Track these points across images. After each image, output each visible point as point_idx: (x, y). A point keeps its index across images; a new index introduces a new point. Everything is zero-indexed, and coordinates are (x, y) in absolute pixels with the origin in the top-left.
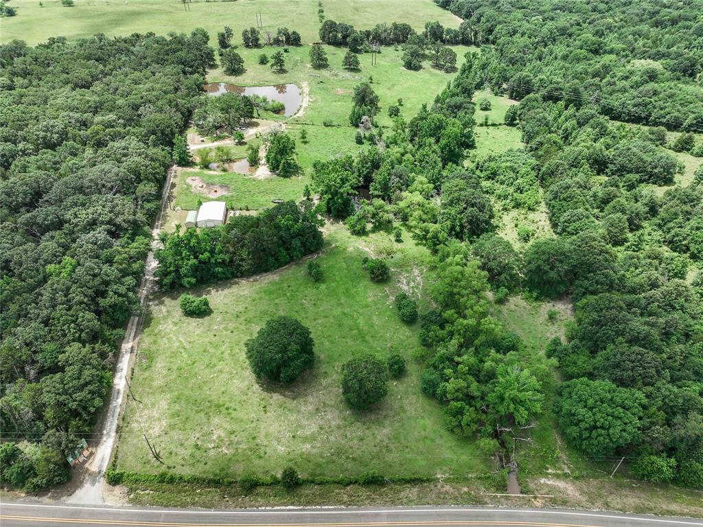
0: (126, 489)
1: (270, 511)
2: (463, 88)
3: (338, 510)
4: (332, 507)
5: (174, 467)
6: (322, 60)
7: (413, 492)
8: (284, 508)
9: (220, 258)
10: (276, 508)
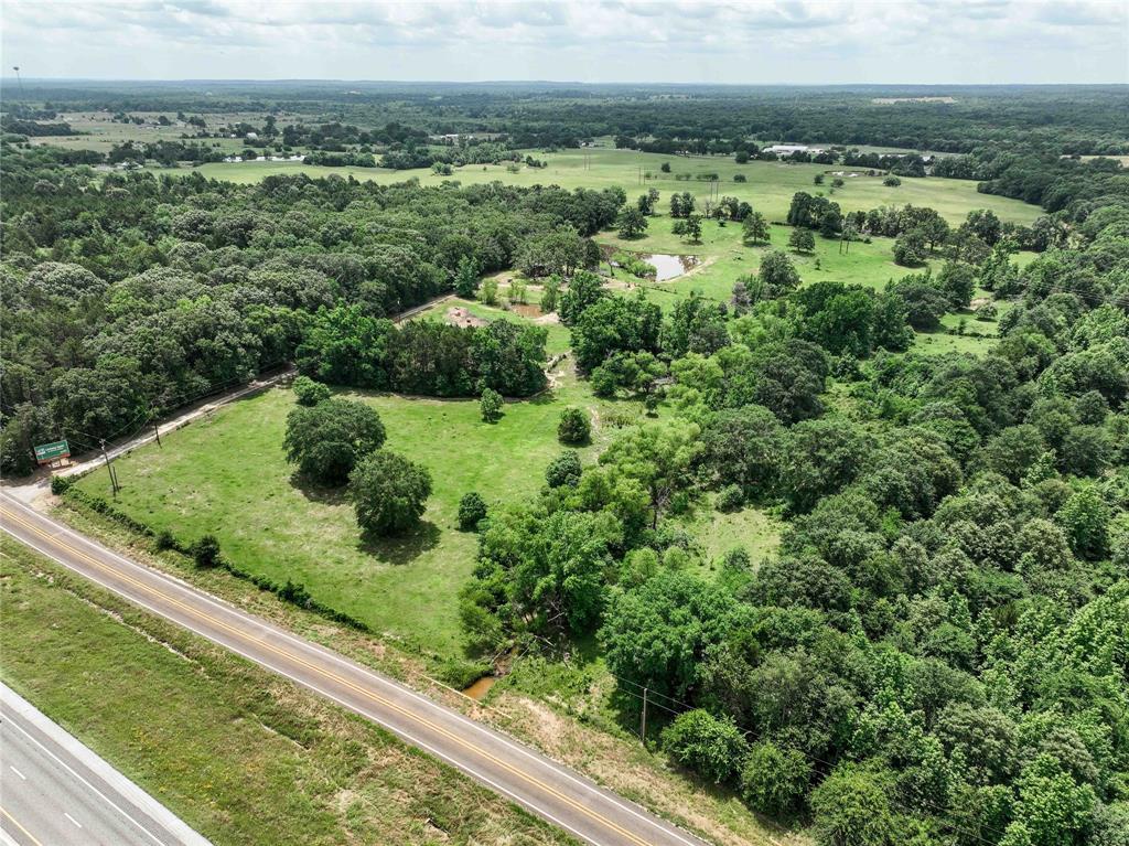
0: (61, 502)
1: (158, 575)
2: (951, 281)
3: (225, 605)
4: (220, 600)
5: (120, 503)
6: (761, 236)
7: (332, 630)
8: (174, 578)
9: (373, 352)
10: (167, 575)
